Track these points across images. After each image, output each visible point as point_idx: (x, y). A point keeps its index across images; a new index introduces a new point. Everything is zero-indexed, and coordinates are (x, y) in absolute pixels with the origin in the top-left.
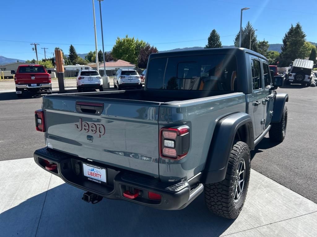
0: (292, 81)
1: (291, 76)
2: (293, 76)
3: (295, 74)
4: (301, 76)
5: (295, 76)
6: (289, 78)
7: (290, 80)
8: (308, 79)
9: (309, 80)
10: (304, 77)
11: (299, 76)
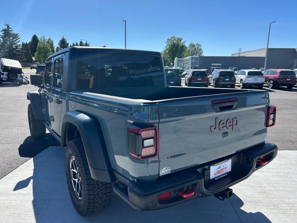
0: (6, 79)
1: (3, 75)
2: (5, 74)
3: (7, 73)
4: (14, 75)
5: (8, 75)
6: (2, 77)
7: (3, 79)
8: (20, 77)
9: (21, 79)
10: (17, 76)
11: (12, 75)
